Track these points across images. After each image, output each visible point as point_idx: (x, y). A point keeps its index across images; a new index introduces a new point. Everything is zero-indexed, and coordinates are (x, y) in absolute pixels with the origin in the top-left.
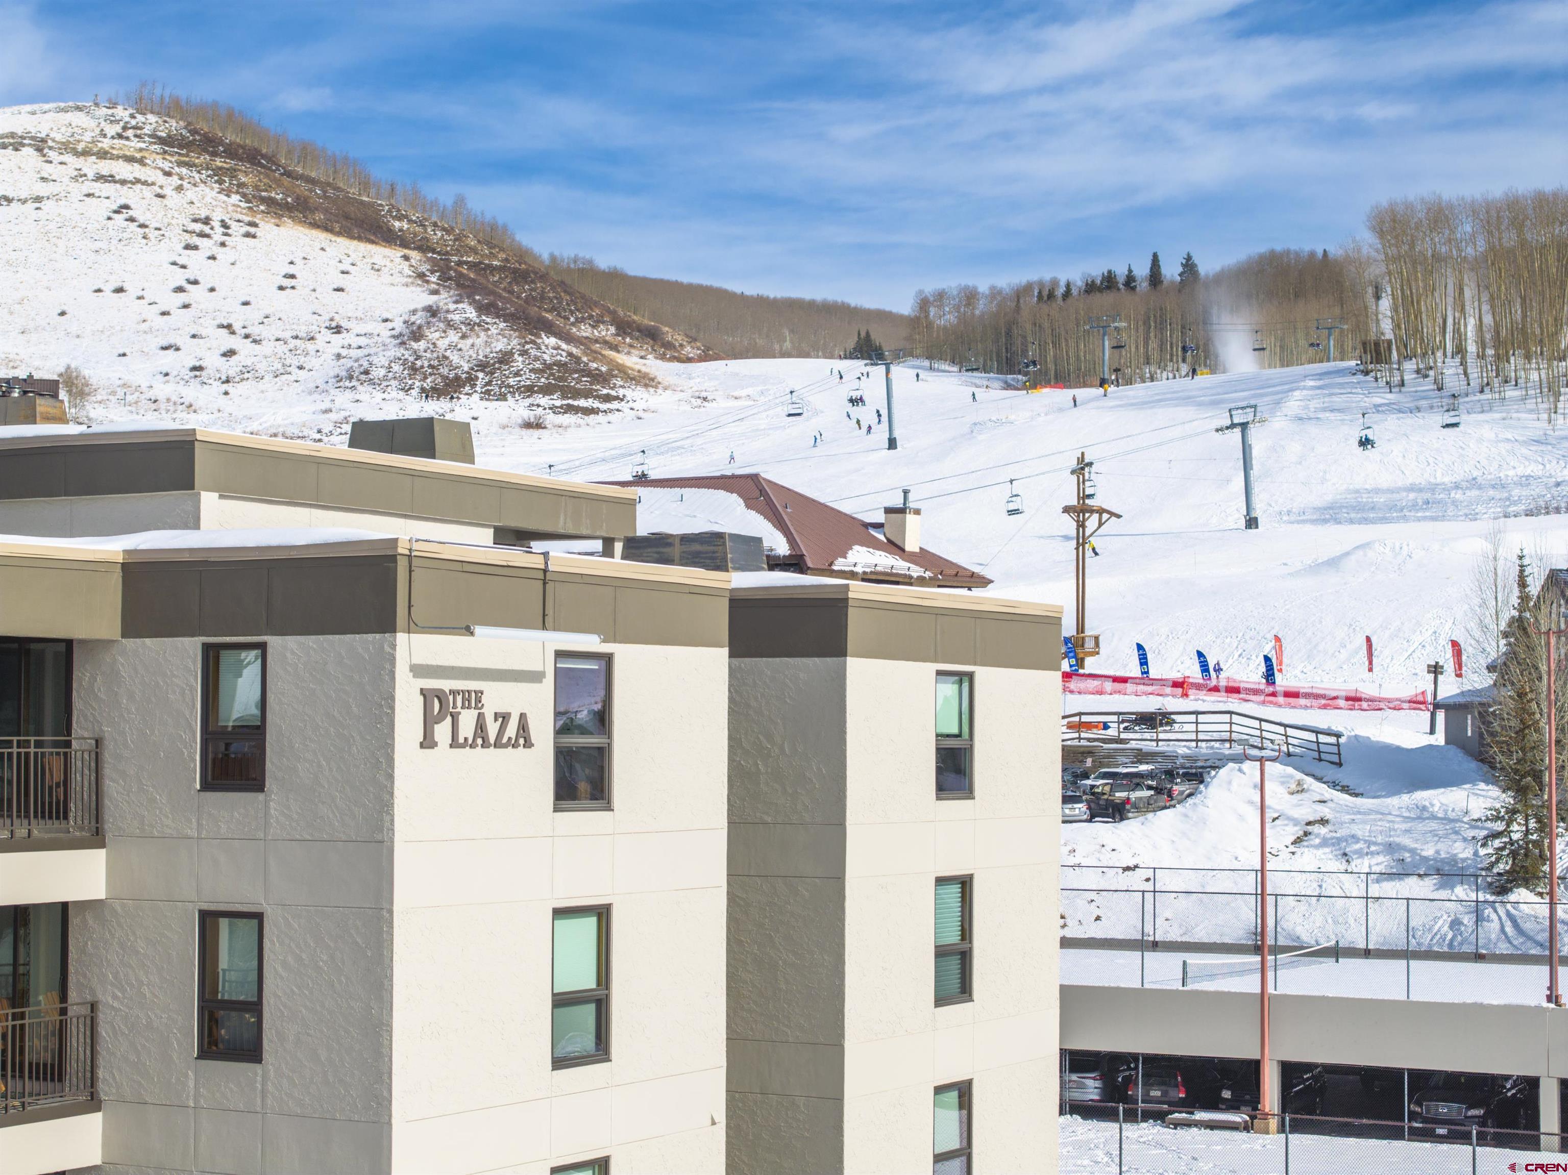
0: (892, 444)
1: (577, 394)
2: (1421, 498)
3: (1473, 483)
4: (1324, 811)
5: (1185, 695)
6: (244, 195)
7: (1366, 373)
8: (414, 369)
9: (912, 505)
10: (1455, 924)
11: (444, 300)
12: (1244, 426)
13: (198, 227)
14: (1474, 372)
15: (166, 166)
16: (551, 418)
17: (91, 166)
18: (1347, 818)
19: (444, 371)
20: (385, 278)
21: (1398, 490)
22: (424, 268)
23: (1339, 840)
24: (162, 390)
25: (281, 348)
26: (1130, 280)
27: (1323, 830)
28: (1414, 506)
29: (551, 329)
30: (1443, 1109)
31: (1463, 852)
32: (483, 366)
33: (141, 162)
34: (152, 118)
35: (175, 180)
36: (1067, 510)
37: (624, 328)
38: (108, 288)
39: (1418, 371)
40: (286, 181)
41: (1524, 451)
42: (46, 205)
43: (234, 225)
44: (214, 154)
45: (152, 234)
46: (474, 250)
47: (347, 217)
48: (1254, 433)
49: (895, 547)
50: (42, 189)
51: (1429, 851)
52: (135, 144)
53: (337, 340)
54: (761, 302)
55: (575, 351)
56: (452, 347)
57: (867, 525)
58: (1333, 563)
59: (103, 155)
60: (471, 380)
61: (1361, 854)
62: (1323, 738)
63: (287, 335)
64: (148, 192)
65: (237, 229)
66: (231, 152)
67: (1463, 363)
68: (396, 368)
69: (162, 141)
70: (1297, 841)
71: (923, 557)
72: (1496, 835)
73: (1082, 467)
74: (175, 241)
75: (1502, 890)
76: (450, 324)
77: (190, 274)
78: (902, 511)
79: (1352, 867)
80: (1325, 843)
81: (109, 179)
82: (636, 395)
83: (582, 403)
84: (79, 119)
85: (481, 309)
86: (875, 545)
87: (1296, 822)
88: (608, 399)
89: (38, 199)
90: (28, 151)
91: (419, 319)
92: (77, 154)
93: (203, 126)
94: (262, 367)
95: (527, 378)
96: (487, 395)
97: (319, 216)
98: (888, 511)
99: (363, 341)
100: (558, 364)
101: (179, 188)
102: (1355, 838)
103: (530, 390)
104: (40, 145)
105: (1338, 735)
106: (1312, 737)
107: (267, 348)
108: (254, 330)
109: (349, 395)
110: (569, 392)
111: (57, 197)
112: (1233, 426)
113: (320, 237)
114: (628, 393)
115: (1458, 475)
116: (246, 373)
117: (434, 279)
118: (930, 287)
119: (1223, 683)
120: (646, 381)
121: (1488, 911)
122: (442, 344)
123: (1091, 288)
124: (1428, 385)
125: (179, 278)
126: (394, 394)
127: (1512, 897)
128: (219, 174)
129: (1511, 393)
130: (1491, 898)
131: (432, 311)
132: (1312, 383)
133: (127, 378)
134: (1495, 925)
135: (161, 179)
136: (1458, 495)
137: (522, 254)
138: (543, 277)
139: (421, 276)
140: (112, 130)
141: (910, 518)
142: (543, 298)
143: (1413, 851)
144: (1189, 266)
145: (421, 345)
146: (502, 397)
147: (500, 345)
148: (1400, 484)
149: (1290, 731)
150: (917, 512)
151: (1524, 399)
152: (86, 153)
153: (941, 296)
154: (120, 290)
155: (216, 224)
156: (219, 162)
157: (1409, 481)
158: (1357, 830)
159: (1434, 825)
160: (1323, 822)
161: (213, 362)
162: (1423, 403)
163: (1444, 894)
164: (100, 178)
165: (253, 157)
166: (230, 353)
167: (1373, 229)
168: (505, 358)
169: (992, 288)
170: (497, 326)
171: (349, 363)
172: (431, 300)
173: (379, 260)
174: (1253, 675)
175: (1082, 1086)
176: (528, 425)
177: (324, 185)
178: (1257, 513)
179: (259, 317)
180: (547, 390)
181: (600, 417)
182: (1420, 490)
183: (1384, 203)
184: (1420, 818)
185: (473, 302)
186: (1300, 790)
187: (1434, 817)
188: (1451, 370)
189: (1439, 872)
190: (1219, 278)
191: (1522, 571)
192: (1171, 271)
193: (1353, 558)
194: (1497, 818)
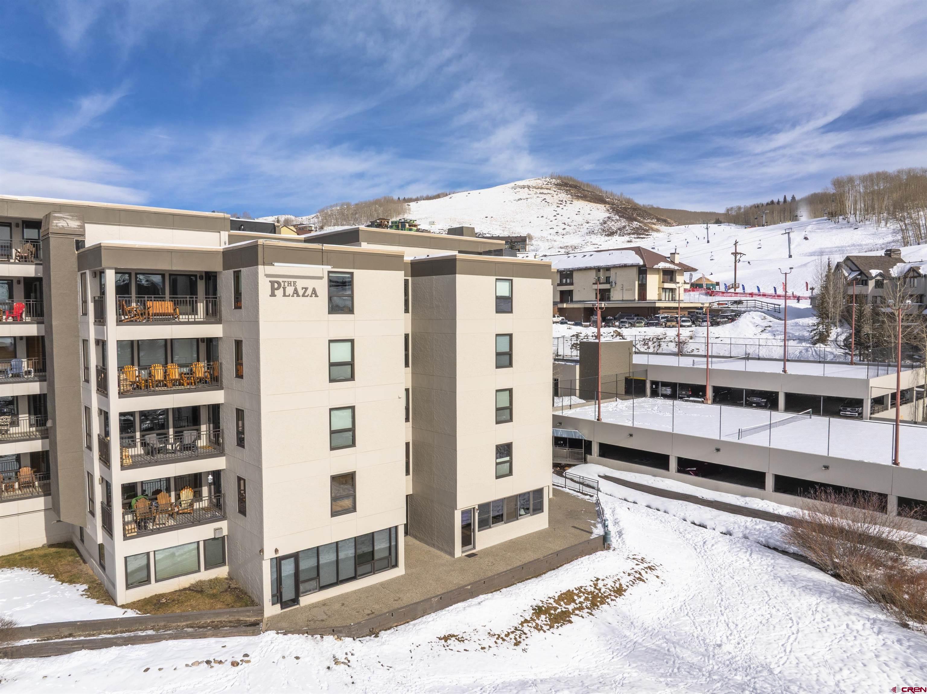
0: (708, 242)
1: (640, 234)
2: (838, 249)
3: (853, 245)
4: (771, 324)
5: (752, 297)
6: (572, 196)
7: (829, 220)
8: (604, 230)
9: (677, 252)
10: (801, 352)
11: (612, 215)
12: (789, 233)
13: (560, 202)
14: (858, 218)
15: (555, 190)
16: (634, 240)
17: (539, 191)
18: (776, 326)
19: (610, 230)
20: (600, 211)
21: (833, 248)
22: (609, 208)
23: (773, 331)
24: (549, 237)
25: (575, 227)
26: (778, 202)
27: (769, 329)
28: (836, 251)
29: (636, 220)
30: (755, 399)
31: (806, 334)
32: (619, 229)
33: (550, 189)
34: (554, 180)
35: (556, 193)
36: (732, 254)
37: (658, 220)
38: (540, 216)
39: (843, 219)
40: (583, 192)
41: (869, 237)
42: (529, 200)
43: (568, 201)
44: (567, 187)
45: (550, 204)
46: (624, 204)
47: (596, 199)
48: (791, 234)
49: (672, 262)
50: (528, 196)
51: (797, 334)
52: (550, 186)
53: (587, 225)
54: (695, 213)
55: (641, 225)
56: (613, 225)
57: (666, 257)
58: (805, 265)
59: (542, 188)
60: (616, 232)
61: (778, 335)
62: (776, 306)
63: (577, 224)
64: (550, 196)
65: (568, 202)
66: (571, 186)
67: (855, 216)
68: (600, 230)
69: (556, 185)
70: (762, 331)
71: (680, 264)
72: (814, 330)
73: (736, 243)
74: (555, 206)
75: (815, 344)
76: (613, 220)
77: (557, 212)
78: (674, 254)
79: (776, 338)
80: (769, 332)
81: (543, 193)
82: (655, 234)
83: (641, 236)
84: (539, 181)
85: (620, 217)
86: (668, 262)
87: (762, 327)
88: (648, 235)
89: (527, 199)
90: (526, 189)
91: (606, 219)
92: (536, 188)
93: (565, 181)
94: (571, 232)
95: (629, 231)
96: (620, 235)
97: (589, 199)
98: (671, 254)
99: (593, 225)
100: (637, 228)
101: (557, 194)
102: (777, 331)
103: (629, 234)
104: (529, 187)
105: (779, 305)
106: (773, 306)
107: (572, 227)
108: (570, 224)
109: (589, 237)
110: (639, 234)
111: (531, 198)
112: (786, 233)
113: (587, 203)
114: (653, 234)
115: (850, 243)
116: (568, 233)
117: (611, 211)
118: (729, 207)
119: (762, 294)
120: (657, 231)
121: (810, 349)
122: (610, 225)
123: (768, 204)
124: (845, 222)
125: (555, 213)
126: (599, 236)
127: (817, 346)
128: (567, 191)
129: (867, 223)
130: (811, 346)
131: (609, 218)
132: (814, 223)
133: (542, 235)
134: (811, 353)
135: (553, 192)
136: (848, 248)
137: (636, 205)
138: (640, 210)
139: (608, 210)
140: (545, 183)
141: (676, 255)
142: (640, 214)
143: (793, 334)
144: (793, 198)
145: (606, 225)
146: (623, 236)
147: (623, 224)
148: (834, 246)
149: (768, 305)
150: (678, 254)
151: (870, 224)
152: (538, 188)
153: (732, 208)
154: (542, 217)
155: (564, 202)
156: (568, 188)
157: (836, 246)
158: (778, 329)
159: (799, 327)
160: (770, 326)
161: (561, 231)
162: (844, 226)
163: (799, 345)
164: (540, 193)
165: (575, 187)
166: (564, 229)
167: (832, 184)
168: (624, 227)
169: (745, 206)
170: (623, 220)
171: (589, 230)
172: (609, 215)
173: (599, 207)
174: (772, 292)
175: (666, 390)
176: (628, 242)
177: (591, 192)
178: (792, 254)
179: (571, 221)
180: (633, 234)
181: (645, 239)
182: (839, 247)
183: (836, 177)
184: (796, 326)
185: (618, 215)
186: (765, 318)
187: (799, 325)
188: (852, 219)
189: (799, 339)
190: (802, 200)
191: (829, 263)
192: (789, 199)
193: (810, 264)
194: (814, 326)
